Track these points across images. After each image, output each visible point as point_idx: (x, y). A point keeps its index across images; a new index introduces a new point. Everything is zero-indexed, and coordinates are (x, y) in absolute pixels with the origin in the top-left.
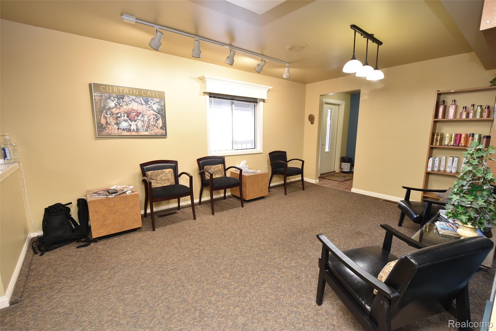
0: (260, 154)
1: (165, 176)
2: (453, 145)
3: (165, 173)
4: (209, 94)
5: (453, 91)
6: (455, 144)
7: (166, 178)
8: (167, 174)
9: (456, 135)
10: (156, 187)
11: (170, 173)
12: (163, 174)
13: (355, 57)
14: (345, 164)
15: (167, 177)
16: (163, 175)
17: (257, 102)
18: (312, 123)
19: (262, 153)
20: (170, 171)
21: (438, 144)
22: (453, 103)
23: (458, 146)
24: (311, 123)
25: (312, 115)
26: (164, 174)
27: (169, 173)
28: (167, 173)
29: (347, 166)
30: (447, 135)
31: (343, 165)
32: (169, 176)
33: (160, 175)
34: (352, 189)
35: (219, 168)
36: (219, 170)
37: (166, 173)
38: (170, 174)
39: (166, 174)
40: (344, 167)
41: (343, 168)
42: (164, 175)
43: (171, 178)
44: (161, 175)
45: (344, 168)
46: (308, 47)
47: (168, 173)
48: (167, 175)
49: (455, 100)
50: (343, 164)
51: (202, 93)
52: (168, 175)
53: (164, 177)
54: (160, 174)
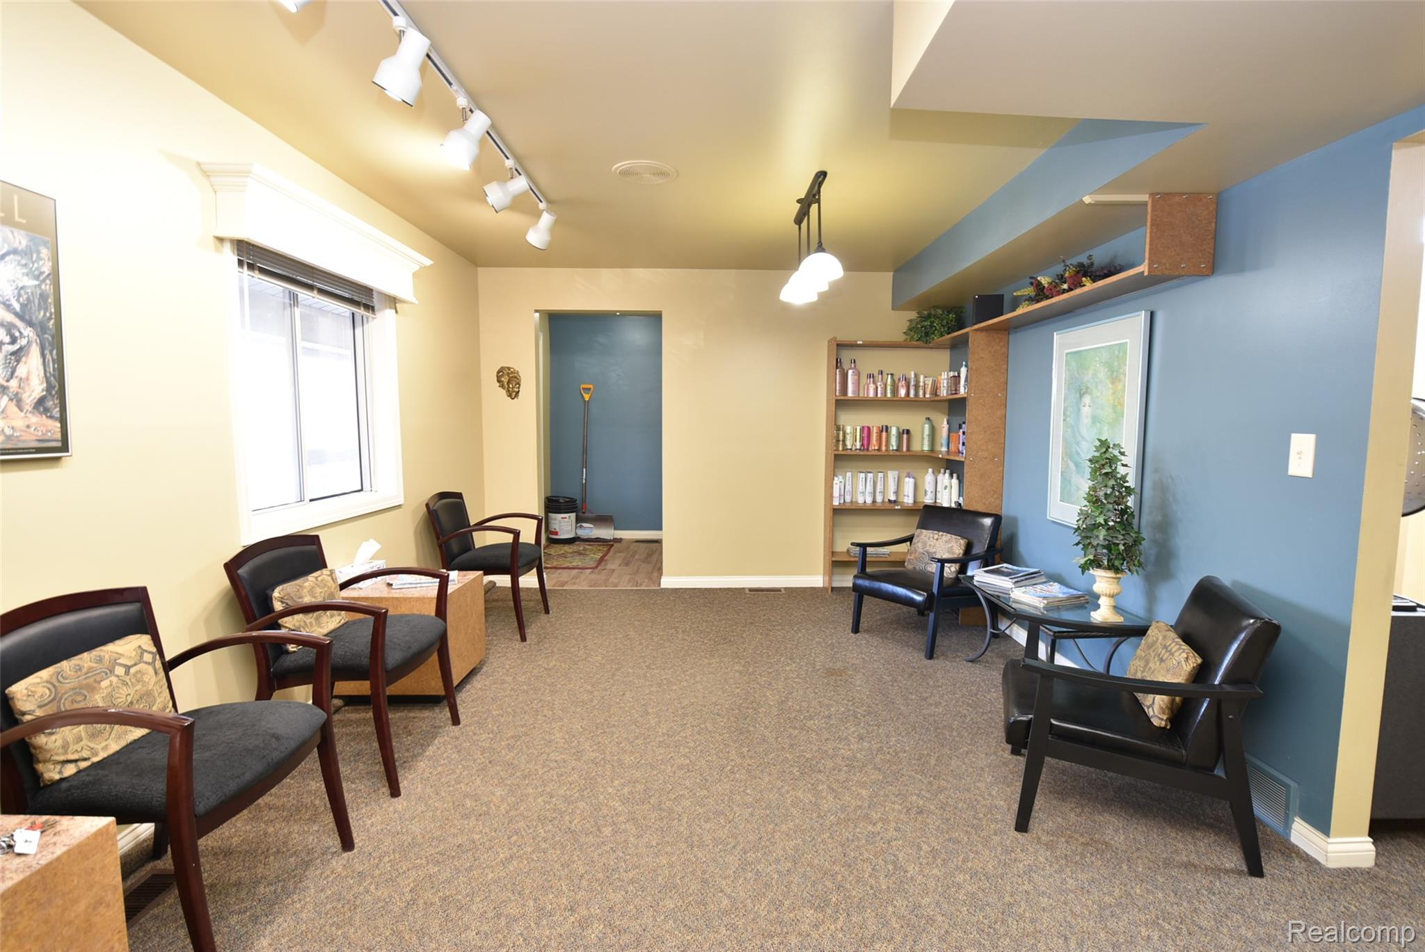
0: (394, 512)
1: (125, 684)
2: (860, 449)
3: (121, 665)
4: (238, 245)
5: (861, 342)
6: (862, 448)
7: (132, 691)
8: (132, 670)
9: (862, 429)
10: (96, 759)
11: (145, 659)
12: (112, 671)
13: (823, 246)
14: (562, 518)
15: (138, 687)
16: (114, 679)
17: (369, 308)
18: (513, 394)
19: (399, 506)
20: (140, 647)
21: (841, 448)
22: (853, 365)
23: (868, 449)
24: (510, 396)
25: (509, 368)
26: (120, 671)
27: (141, 660)
28: (129, 663)
29: (568, 522)
30: (848, 429)
31: (557, 522)
32: (146, 678)
33: (99, 682)
34: (662, 580)
35: (326, 589)
36: (329, 595)
37: (125, 666)
38: (148, 663)
39: (128, 668)
40: (560, 526)
41: (557, 530)
42: (118, 676)
43: (156, 683)
44: (104, 684)
45: (559, 529)
46: (677, 176)
47: (135, 665)
48: (134, 675)
49: (854, 360)
50: (555, 519)
51: (212, 241)
52: (137, 672)
53: (124, 691)
54: (98, 679)
